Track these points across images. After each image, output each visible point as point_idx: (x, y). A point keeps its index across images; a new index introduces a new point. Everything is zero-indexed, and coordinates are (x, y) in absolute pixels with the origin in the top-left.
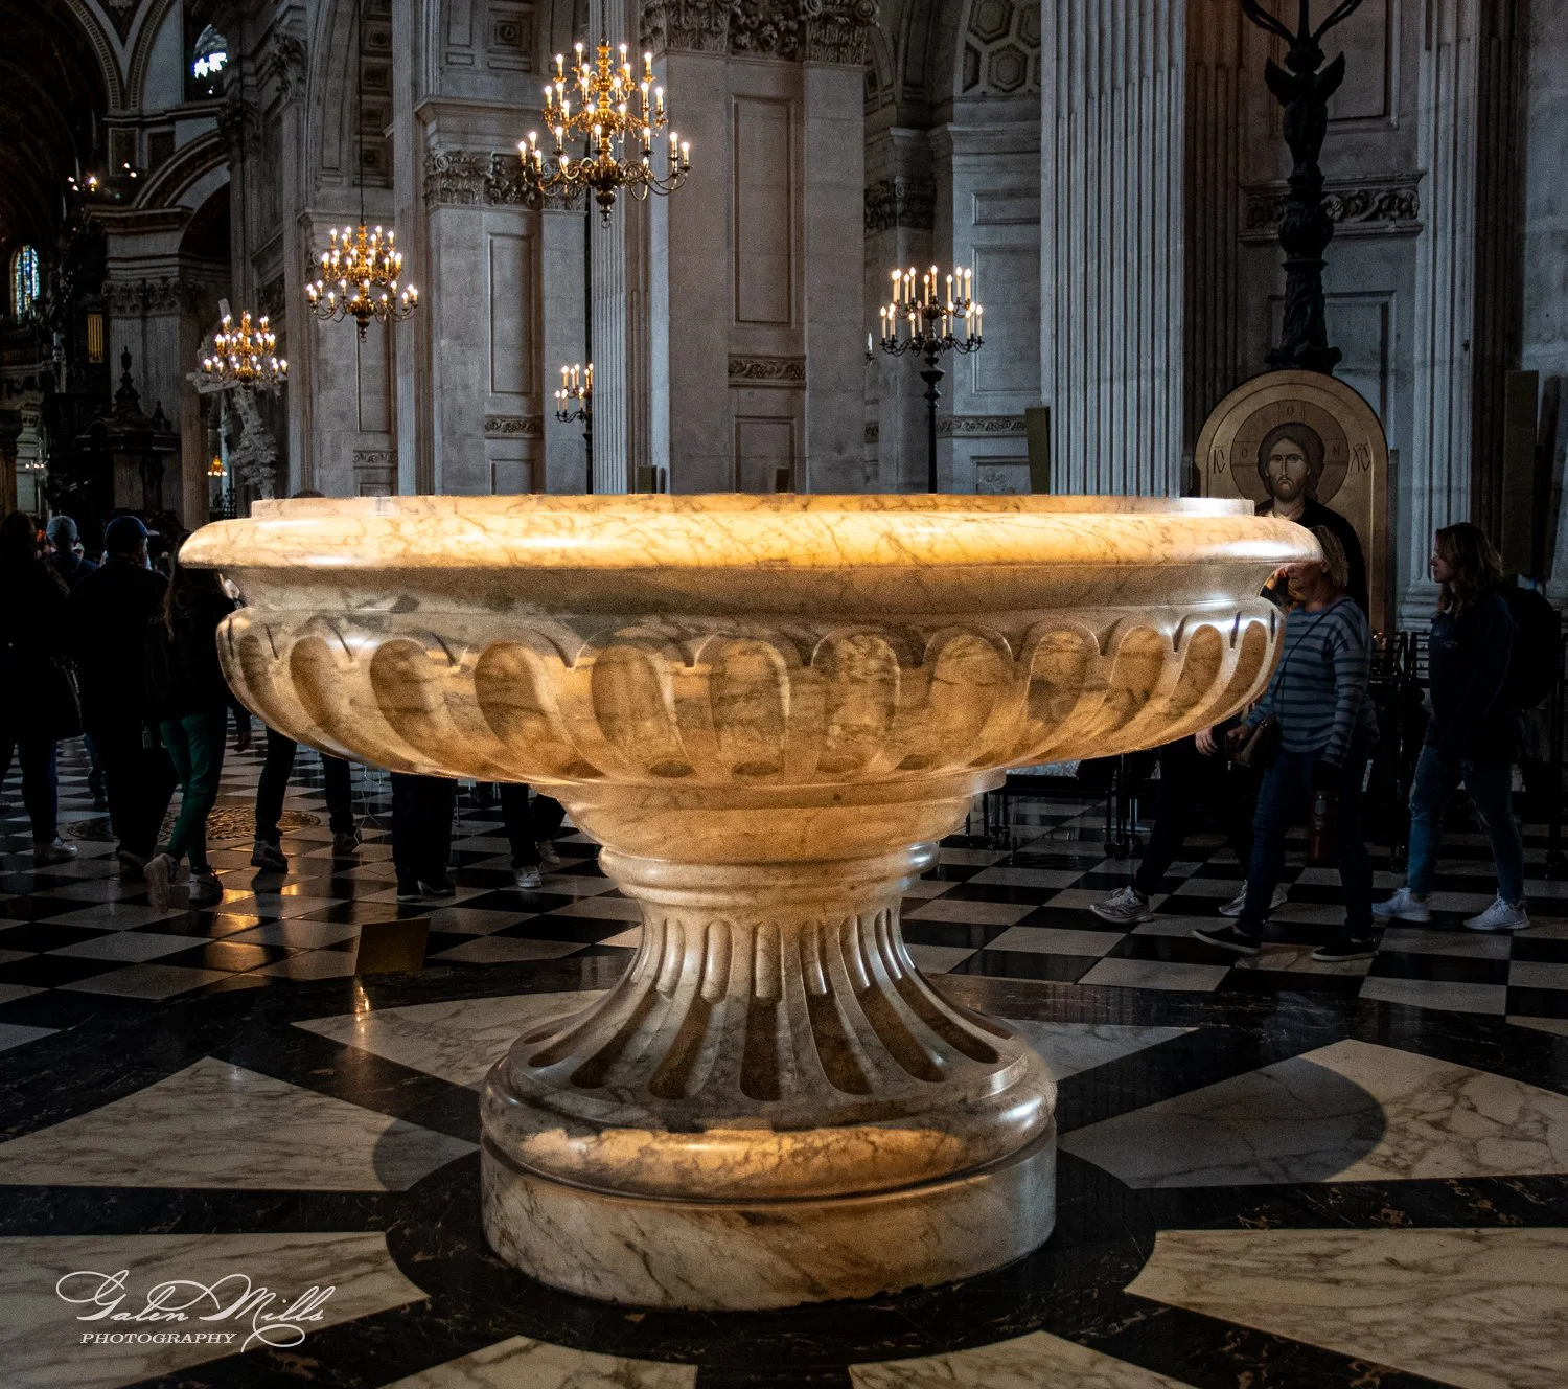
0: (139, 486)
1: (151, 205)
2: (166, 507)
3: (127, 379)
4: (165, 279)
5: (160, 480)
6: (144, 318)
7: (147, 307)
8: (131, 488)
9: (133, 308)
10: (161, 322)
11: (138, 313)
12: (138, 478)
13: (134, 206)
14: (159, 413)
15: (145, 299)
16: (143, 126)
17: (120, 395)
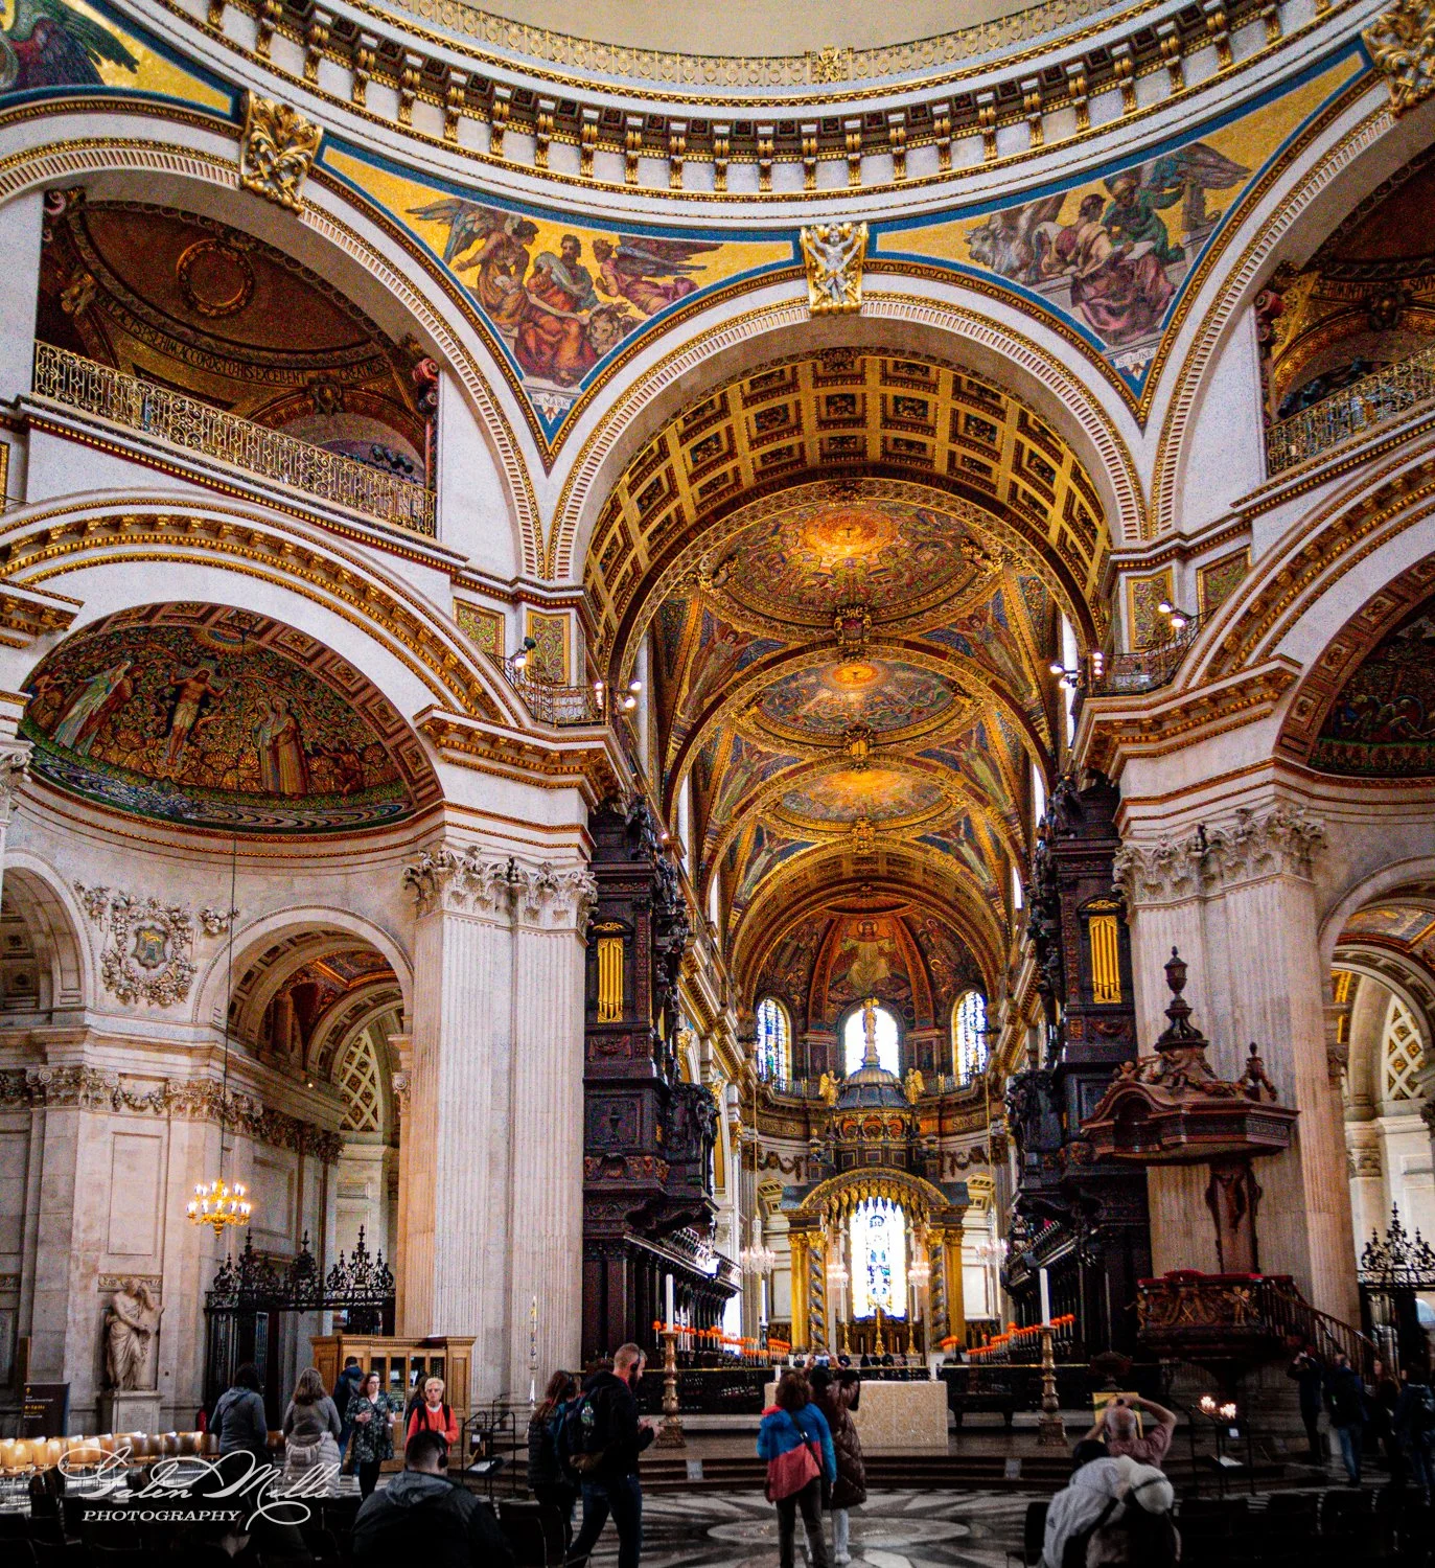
0: (1205, 1230)
1: (1213, 674)
2: (1270, 1267)
3: (1178, 1012)
4: (1245, 814)
5: (1253, 1212)
6: (1204, 901)
7: (1208, 880)
8: (1189, 1234)
9: (1179, 885)
10: (1239, 902)
11: (1189, 893)
12: (1206, 1213)
13: (1178, 685)
14: (1254, 1070)
15: (1203, 862)
16: (1185, 555)
17: (1166, 1043)
